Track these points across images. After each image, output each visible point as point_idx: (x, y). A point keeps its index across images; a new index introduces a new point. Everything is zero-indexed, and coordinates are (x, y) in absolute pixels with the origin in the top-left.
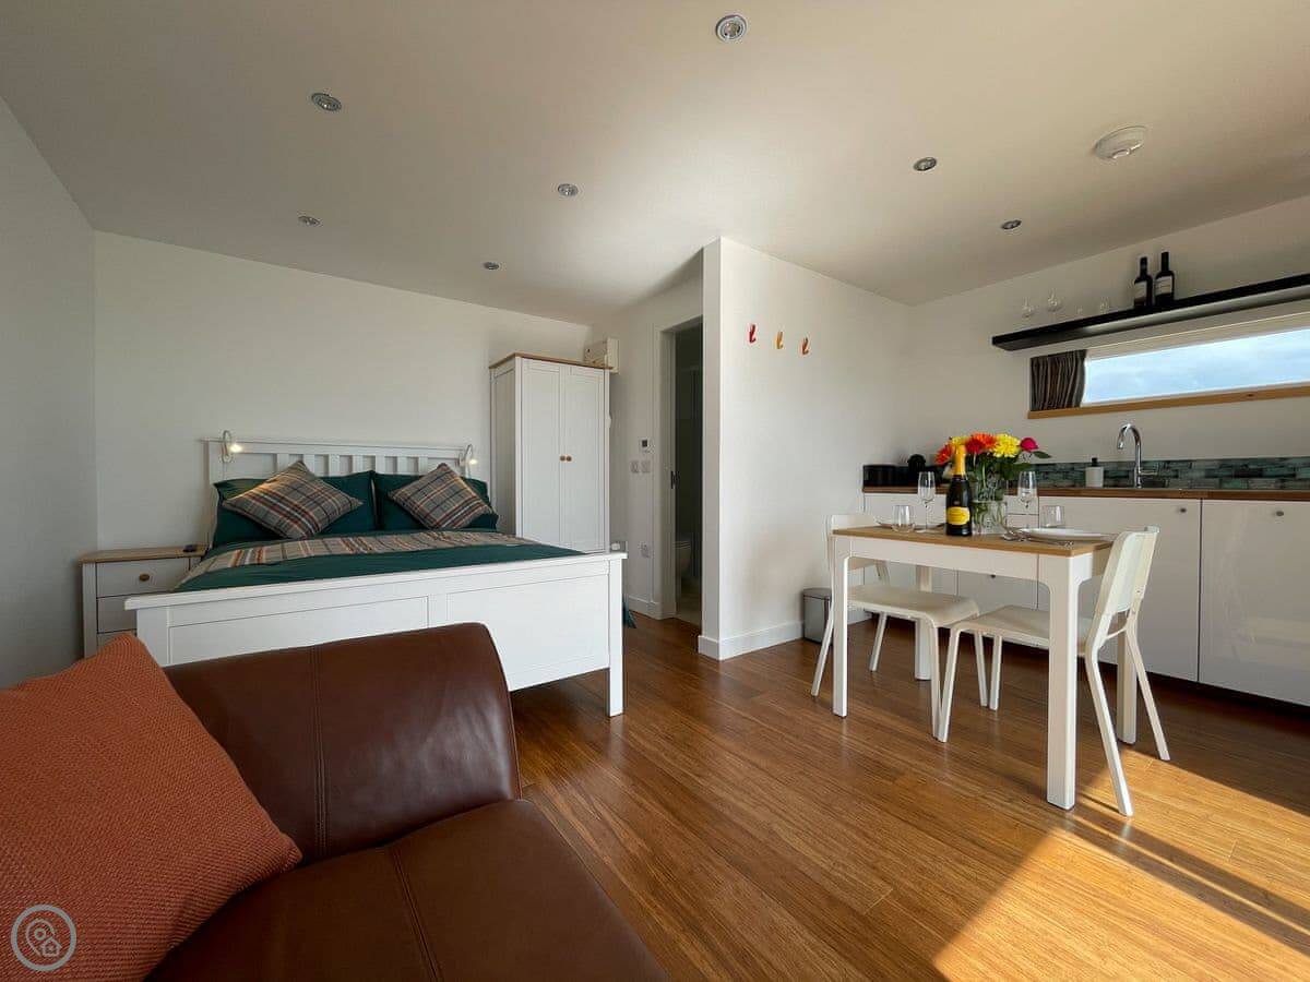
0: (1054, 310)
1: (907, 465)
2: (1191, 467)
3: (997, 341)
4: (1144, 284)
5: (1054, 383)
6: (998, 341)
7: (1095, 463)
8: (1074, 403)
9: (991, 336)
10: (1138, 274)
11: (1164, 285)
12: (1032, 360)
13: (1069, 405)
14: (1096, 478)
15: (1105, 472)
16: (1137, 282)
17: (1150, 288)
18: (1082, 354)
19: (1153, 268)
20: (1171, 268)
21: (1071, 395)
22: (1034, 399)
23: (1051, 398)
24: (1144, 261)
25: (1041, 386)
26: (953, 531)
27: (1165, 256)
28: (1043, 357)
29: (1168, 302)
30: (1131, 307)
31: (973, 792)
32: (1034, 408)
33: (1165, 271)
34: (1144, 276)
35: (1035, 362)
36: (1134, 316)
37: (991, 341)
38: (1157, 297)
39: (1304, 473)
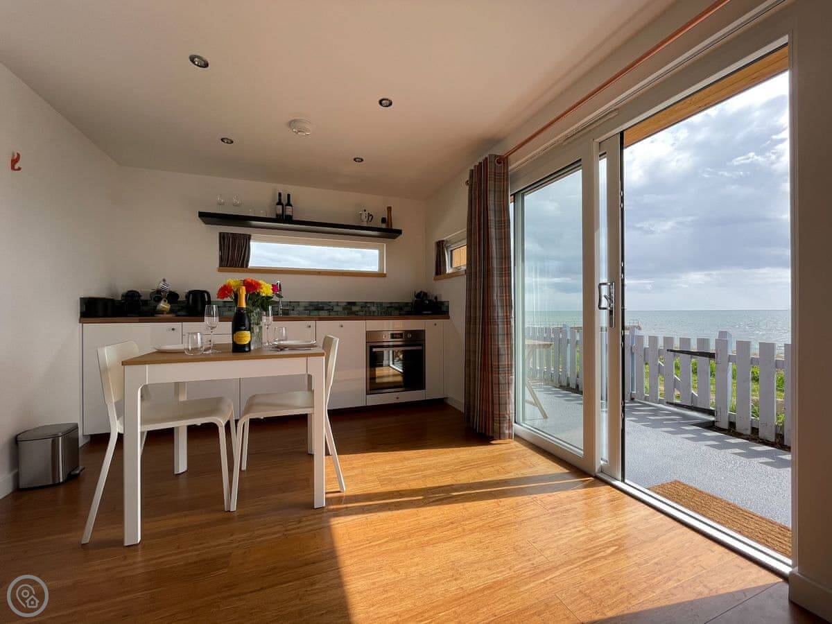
0: (236, 205)
1: (120, 299)
2: (299, 305)
4: (280, 207)
5: (233, 250)
6: (203, 215)
8: (244, 265)
9: (198, 211)
10: (278, 201)
11: (289, 211)
12: (220, 233)
13: (242, 266)
16: (277, 204)
17: (283, 210)
18: (249, 237)
19: (284, 201)
20: (292, 202)
21: (243, 260)
22: (221, 259)
23: (232, 259)
24: (280, 194)
25: (226, 251)
26: (239, 350)
27: (289, 196)
28: (228, 233)
29: (289, 219)
30: (274, 217)
31: (279, 532)
32: (221, 265)
33: (289, 204)
34: (280, 203)
35: (222, 234)
38: (286, 216)
39: (335, 309)
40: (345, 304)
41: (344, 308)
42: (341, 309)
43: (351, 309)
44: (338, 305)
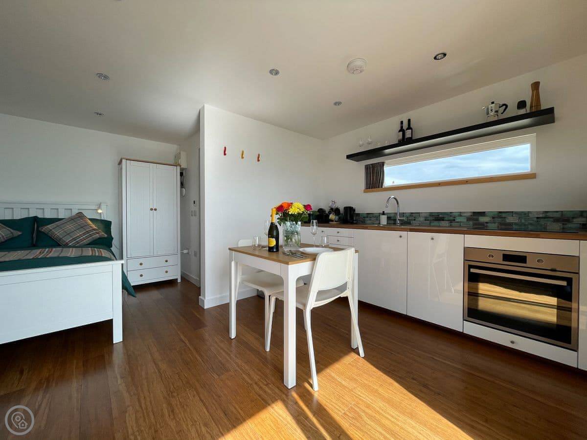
2: (419, 216)
3: (349, 157)
4: (402, 133)
5: (373, 176)
7: (384, 213)
8: (380, 186)
9: (346, 155)
10: (400, 128)
11: (408, 134)
12: (365, 166)
14: (384, 220)
15: (387, 217)
16: (399, 132)
17: (404, 135)
18: (383, 164)
21: (380, 182)
22: (366, 184)
24: (402, 123)
27: (409, 120)
28: (369, 165)
29: (411, 141)
32: (366, 188)
33: (409, 128)
34: (402, 129)
35: (367, 167)
36: (399, 146)
37: (346, 157)
38: (406, 139)
39: (458, 219)
40: (470, 214)
41: (469, 219)
42: (465, 220)
43: (477, 220)
44: (461, 216)
